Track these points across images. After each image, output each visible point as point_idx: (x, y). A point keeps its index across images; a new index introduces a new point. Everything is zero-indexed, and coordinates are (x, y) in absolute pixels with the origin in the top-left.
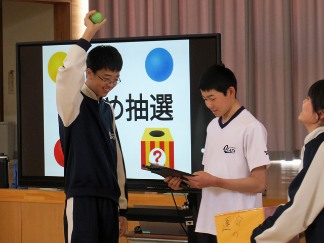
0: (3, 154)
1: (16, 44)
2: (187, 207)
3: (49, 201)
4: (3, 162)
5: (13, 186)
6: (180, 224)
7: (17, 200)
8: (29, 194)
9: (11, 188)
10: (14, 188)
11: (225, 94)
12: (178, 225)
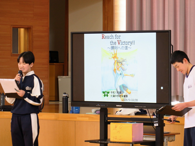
0: (65, 93)
1: (71, 32)
2: (155, 117)
3: (91, 120)
4: (65, 98)
5: (71, 112)
6: (152, 126)
7: (73, 120)
8: (80, 117)
9: (70, 113)
10: (71, 113)
11: (182, 62)
12: (151, 127)
